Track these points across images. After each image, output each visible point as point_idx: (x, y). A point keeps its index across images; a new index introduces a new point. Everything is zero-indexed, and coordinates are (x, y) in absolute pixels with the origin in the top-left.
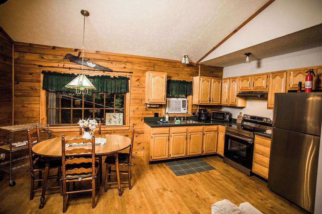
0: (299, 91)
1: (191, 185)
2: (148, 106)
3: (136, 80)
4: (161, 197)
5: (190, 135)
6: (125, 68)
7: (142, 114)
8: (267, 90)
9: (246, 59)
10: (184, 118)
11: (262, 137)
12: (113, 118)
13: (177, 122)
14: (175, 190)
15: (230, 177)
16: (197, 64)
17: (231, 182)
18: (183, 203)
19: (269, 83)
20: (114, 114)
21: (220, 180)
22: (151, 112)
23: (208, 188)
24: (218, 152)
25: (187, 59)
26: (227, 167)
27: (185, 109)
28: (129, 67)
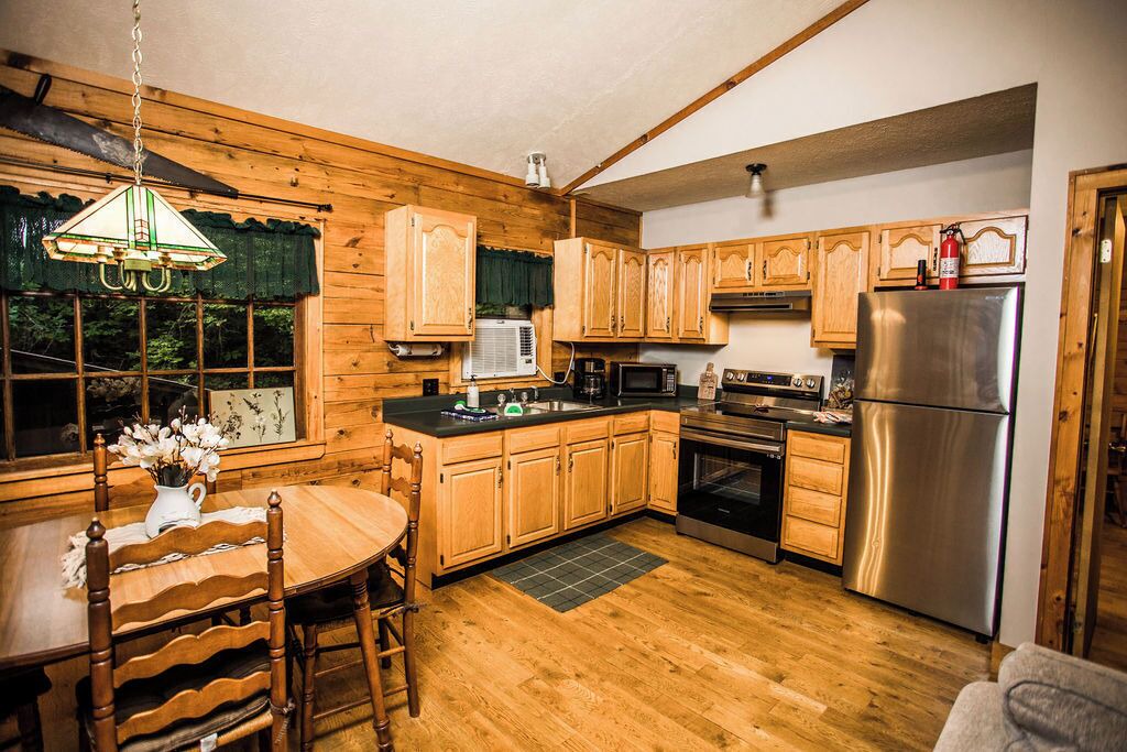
0: (921, 288)
1: (631, 637)
2: (402, 351)
3: (347, 241)
4: (558, 708)
5: (570, 455)
6: (294, 184)
7: (376, 389)
8: (809, 287)
9: (751, 183)
10: (530, 392)
11: (811, 434)
12: (247, 415)
13: (512, 410)
14: (590, 667)
15: (726, 578)
16: (567, 195)
17: (741, 596)
18: (648, 710)
19: (817, 262)
20: (250, 394)
21: (705, 594)
22: (410, 378)
23: (689, 629)
24: (652, 502)
25: (543, 169)
26: (699, 549)
27: (530, 361)
28: (314, 182)
